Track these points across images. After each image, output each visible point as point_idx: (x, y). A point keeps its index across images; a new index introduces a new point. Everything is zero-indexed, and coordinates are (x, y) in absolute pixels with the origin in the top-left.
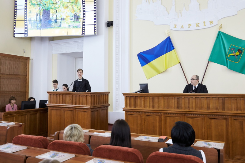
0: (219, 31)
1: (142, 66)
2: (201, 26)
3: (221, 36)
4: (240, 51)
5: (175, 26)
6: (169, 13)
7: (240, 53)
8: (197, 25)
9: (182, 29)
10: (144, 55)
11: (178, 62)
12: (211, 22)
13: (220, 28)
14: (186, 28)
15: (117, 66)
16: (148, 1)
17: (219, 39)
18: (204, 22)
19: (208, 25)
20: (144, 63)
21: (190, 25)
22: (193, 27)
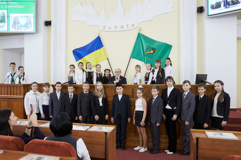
0: (139, 33)
1: (76, 61)
2: (125, 28)
3: (140, 36)
4: (154, 50)
5: (104, 27)
6: (99, 16)
7: (154, 52)
8: (122, 27)
9: (110, 30)
10: (78, 52)
11: (106, 58)
12: (133, 25)
13: (140, 30)
14: (113, 29)
15: (55, 61)
16: (81, 5)
17: (139, 39)
18: (128, 25)
19: (130, 27)
20: (78, 58)
21: (116, 27)
22: (119, 28)
